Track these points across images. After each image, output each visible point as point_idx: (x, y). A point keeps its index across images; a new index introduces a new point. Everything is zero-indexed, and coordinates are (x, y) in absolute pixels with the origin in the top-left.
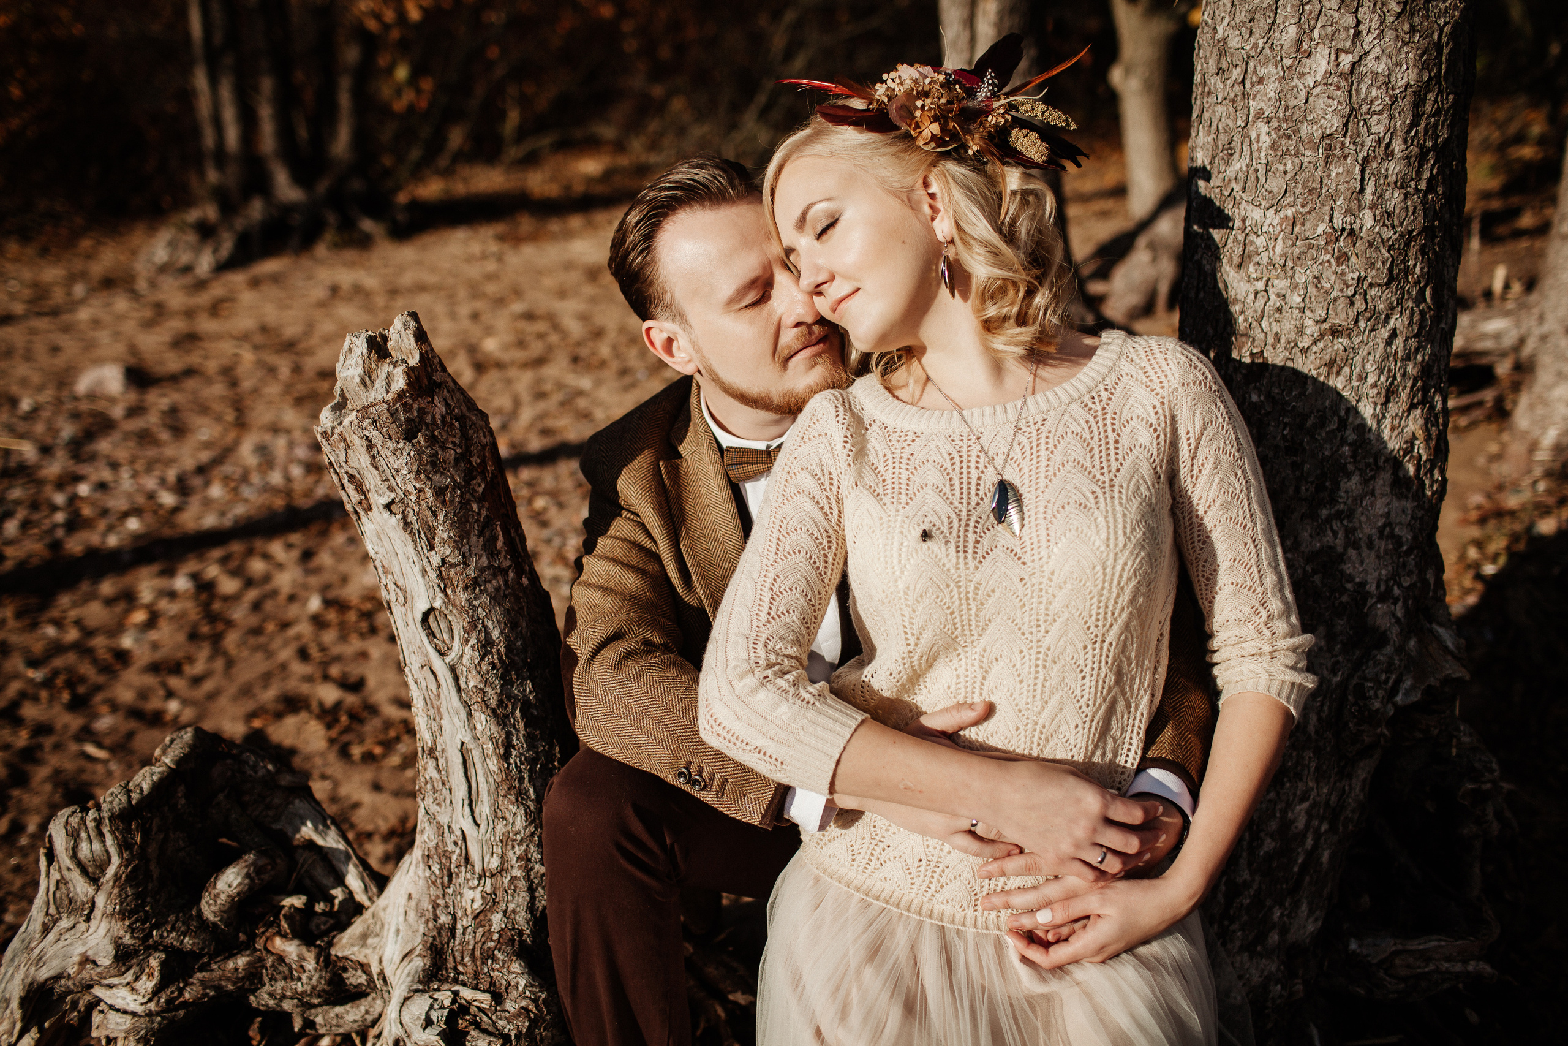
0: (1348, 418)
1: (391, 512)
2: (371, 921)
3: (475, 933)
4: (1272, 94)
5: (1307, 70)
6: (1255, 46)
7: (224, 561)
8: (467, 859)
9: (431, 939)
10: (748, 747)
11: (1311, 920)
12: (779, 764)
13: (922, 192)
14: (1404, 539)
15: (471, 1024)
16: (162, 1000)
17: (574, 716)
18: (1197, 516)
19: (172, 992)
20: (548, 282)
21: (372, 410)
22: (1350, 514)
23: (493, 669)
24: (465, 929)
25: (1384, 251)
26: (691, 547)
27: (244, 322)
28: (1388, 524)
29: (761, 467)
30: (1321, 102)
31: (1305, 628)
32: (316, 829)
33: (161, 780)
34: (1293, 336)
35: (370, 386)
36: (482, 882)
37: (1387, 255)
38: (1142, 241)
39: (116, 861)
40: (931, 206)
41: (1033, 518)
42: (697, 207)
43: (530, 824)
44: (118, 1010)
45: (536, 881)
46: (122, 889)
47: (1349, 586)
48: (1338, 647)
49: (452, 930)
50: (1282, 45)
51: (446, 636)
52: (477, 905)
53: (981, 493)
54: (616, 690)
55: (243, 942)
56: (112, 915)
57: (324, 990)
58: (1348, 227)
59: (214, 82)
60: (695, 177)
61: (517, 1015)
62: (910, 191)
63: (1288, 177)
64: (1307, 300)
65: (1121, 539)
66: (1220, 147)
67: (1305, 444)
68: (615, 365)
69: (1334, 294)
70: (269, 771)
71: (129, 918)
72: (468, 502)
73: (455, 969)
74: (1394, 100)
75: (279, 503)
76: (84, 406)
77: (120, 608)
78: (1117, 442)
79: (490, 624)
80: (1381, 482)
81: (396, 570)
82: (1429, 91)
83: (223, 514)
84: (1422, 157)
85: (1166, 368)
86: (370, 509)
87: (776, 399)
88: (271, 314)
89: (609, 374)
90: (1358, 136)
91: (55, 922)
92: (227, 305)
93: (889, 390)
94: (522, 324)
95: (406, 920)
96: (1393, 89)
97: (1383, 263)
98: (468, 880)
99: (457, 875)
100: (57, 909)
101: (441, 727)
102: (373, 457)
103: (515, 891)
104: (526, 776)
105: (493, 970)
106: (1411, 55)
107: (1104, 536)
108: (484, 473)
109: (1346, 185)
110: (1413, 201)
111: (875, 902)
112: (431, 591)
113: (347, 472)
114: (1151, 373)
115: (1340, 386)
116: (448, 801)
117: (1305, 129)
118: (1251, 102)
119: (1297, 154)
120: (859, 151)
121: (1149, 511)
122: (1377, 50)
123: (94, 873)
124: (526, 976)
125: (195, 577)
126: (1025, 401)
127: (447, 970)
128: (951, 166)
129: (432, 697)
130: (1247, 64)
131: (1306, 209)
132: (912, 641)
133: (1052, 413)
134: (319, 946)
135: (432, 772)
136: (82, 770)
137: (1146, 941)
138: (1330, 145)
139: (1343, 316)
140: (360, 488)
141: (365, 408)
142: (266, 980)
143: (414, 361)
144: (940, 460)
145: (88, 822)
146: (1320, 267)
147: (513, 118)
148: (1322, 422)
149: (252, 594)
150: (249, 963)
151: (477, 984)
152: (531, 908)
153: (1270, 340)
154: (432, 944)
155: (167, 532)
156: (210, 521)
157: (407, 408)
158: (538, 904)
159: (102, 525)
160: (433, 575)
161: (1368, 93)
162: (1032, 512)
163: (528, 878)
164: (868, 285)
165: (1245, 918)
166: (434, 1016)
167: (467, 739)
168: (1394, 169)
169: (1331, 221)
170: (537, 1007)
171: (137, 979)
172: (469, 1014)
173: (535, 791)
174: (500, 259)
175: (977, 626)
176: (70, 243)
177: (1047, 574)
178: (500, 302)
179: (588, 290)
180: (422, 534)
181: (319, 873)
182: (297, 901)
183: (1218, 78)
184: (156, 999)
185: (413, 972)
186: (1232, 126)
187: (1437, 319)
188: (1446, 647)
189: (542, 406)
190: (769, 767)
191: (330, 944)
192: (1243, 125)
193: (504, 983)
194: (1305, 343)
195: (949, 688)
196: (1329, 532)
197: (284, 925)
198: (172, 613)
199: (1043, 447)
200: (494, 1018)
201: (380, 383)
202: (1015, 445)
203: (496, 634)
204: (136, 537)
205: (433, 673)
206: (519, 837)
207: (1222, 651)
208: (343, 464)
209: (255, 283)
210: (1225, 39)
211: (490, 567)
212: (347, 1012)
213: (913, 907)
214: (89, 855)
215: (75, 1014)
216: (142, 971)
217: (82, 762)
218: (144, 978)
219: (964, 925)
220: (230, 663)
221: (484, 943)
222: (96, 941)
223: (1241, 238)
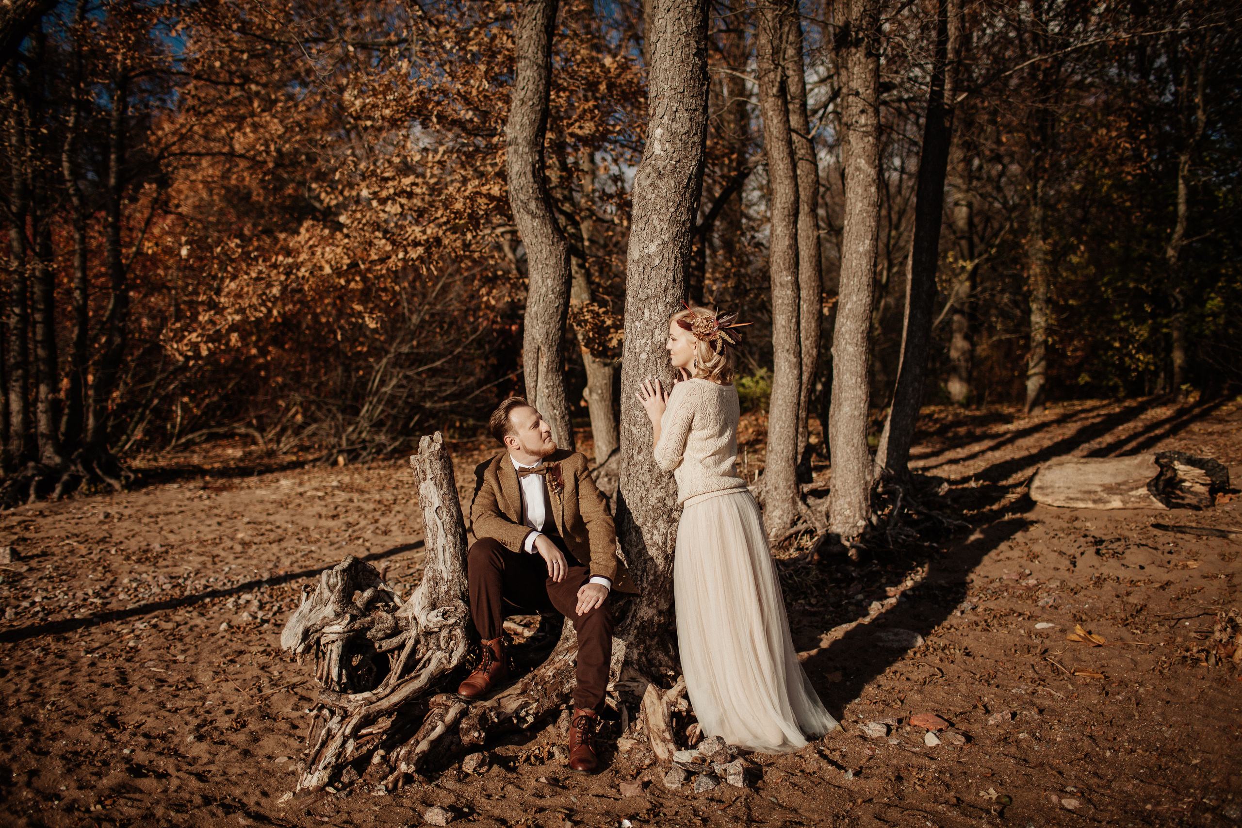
2: (407, 605)
3: (446, 596)
8: (442, 578)
9: (431, 602)
15: (448, 616)
16: (349, 628)
19: (352, 624)
21: (434, 452)
24: (442, 596)
29: (527, 473)
32: (385, 586)
33: (348, 566)
35: (430, 448)
36: (447, 583)
39: (340, 584)
44: (333, 633)
46: (340, 593)
51: (441, 514)
56: (335, 602)
71: (340, 603)
79: (453, 510)
81: (430, 497)
86: (426, 480)
91: (315, 607)
95: (422, 600)
101: (437, 541)
102: (431, 465)
112: (440, 501)
113: (422, 470)
116: (437, 562)
123: (332, 589)
127: (439, 605)
129: (434, 532)
135: (433, 555)
140: (425, 474)
160: (441, 496)
163: (459, 582)
166: (439, 614)
167: (445, 542)
172: (448, 613)
181: (386, 598)
184: (347, 626)
191: (394, 614)
193: (458, 604)
200: (455, 613)
201: (433, 447)
205: (437, 525)
206: (457, 570)
212: (394, 640)
214: (332, 582)
215: (317, 637)
216: (343, 618)
218: (343, 622)
221: (450, 597)
222: (328, 612)
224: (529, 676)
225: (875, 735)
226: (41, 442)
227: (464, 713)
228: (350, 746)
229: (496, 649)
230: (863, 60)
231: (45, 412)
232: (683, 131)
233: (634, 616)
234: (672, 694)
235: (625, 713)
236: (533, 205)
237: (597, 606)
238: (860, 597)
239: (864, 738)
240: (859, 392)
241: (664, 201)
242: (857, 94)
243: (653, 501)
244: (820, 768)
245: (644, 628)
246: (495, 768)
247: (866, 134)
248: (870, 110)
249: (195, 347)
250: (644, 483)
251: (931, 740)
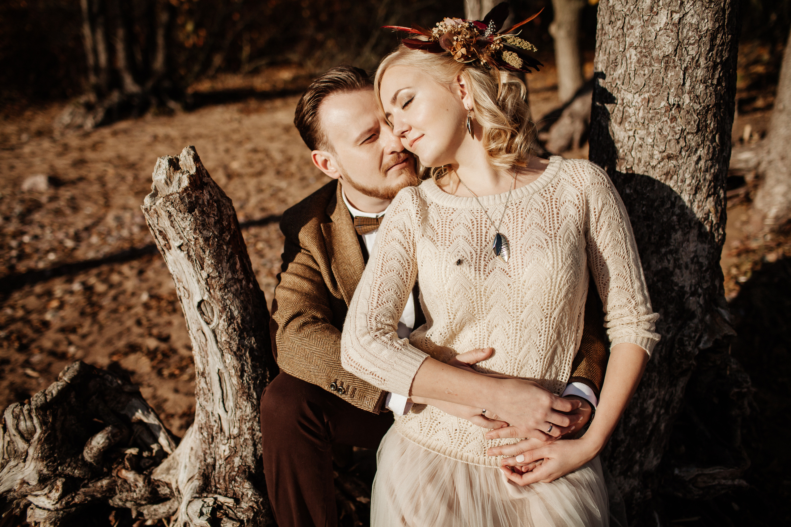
0: (676, 201)
1: (181, 250)
2: (172, 461)
3: (225, 467)
4: (637, 34)
5: (656, 22)
6: (629, 9)
7: (98, 275)
8: (221, 430)
9: (203, 471)
10: (367, 372)
11: (655, 459)
12: (383, 381)
13: (457, 84)
14: (704, 264)
15: (224, 514)
16: (63, 503)
17: (277, 356)
18: (599, 252)
19: (69, 499)
20: (265, 133)
21: (171, 197)
22: (677, 251)
23: (234, 331)
24: (220, 465)
25: (695, 116)
26: (337, 268)
27: (109, 153)
28: (696, 256)
29: (373, 227)
30: (663, 38)
31: (655, 310)
32: (143, 414)
33: (63, 389)
34: (648, 159)
35: (170, 184)
36: (229, 441)
37: (696, 117)
38: (566, 113)
39: (39, 431)
40: (462, 91)
41: (514, 253)
42: (340, 92)
43: (254, 411)
44: (40, 508)
45: (257, 441)
46: (42, 445)
47: (676, 288)
48: (670, 319)
49: (214, 466)
50: (643, 9)
51: (210, 314)
52: (227, 453)
53: (487, 240)
54: (298, 342)
55: (105, 472)
56: (37, 459)
57: (147, 497)
58: (677, 103)
59: (93, 31)
60: (339, 76)
61: (247, 510)
62: (451, 83)
63: (646, 77)
64: (655, 141)
65: (560, 264)
66: (611, 62)
67: (654, 215)
68: (298, 176)
69: (669, 138)
70: (119, 384)
71: (46, 460)
72: (222, 245)
73: (215, 486)
74: (701, 37)
75: (126, 245)
76: (27, 197)
77: (44, 300)
78: (558, 214)
79: (232, 308)
80: (692, 235)
81: (184, 280)
82: (719, 33)
83: (98, 251)
84: (715, 67)
85: (583, 175)
86: (170, 248)
87: (381, 191)
88: (123, 149)
89: (295, 180)
90: (682, 56)
91: (8, 462)
92: (100, 145)
93: (440, 187)
94: (250, 155)
95: (190, 461)
96: (700, 32)
97: (695, 122)
98: (222, 440)
99: (216, 437)
100: (8, 455)
101: (207, 361)
102: (172, 222)
103: (246, 446)
104: (252, 386)
105: (235, 487)
106: (709, 14)
107: (551, 262)
108: (229, 229)
109: (676, 82)
110: (710, 90)
111: (432, 451)
112: (202, 291)
113: (158, 230)
114: (576, 178)
115: (672, 185)
116: (211, 400)
117: (655, 53)
118: (627, 39)
119: (651, 65)
120: (424, 63)
121: (575, 250)
122: (692, 11)
123: (27, 437)
124: (252, 490)
125: (84, 284)
126: (510, 193)
127: (211, 486)
128: (472, 71)
129: (203, 346)
130: (625, 18)
131: (655, 94)
132: (452, 317)
133: (524, 199)
134: (145, 474)
135: (203, 385)
136: (25, 383)
137: (573, 471)
138: (668, 60)
139: (674, 149)
140: (165, 238)
141: (167, 196)
142: (118, 492)
143: (193, 171)
144: (467, 223)
145: (24, 411)
146: (662, 124)
147: (246, 51)
148: (663, 204)
149: (113, 292)
150: (109, 483)
151: (227, 494)
152: (255, 454)
153: (636, 161)
154: (203, 473)
155: (69, 260)
156: (91, 255)
157: (189, 196)
158: (258, 452)
159: (36, 257)
160: (203, 283)
161: (687, 34)
162: (514, 250)
163: (253, 439)
164: (429, 132)
165: (622, 458)
166: (204, 510)
167: (221, 367)
168: (700, 73)
169: (668, 100)
170: (258, 505)
171: (50, 492)
172: (222, 509)
173: (257, 394)
174: (240, 122)
175: (486, 309)
176: (20, 113)
177: (521, 282)
178: (240, 143)
179: (285, 137)
180: (197, 262)
181: (146, 437)
182: (133, 451)
183: (610, 26)
184: (60, 502)
185: (193, 488)
186: (617, 51)
187: (721, 151)
188: (725, 320)
189: (261, 196)
190: (378, 382)
191: (151, 473)
192: (623, 50)
193: (241, 493)
194: (654, 163)
195: (471, 341)
196: (666, 261)
197: (127, 463)
198: (71, 302)
199: (520, 216)
200: (235, 511)
201: (175, 183)
202: (505, 215)
203: (236, 313)
204: (53, 263)
205: (204, 333)
206: (248, 418)
207: (612, 321)
208: (156, 225)
209: (115, 134)
210: (613, 6)
211: (233, 278)
212: (160, 508)
213: (452, 454)
214: (25, 428)
215: (18, 510)
216: (53, 488)
217: (25, 379)
218: (54, 491)
219: (478, 463)
220: (101, 328)
221: (230, 473)
222: (29, 472)
223: (621, 109)
231: (122, 50)
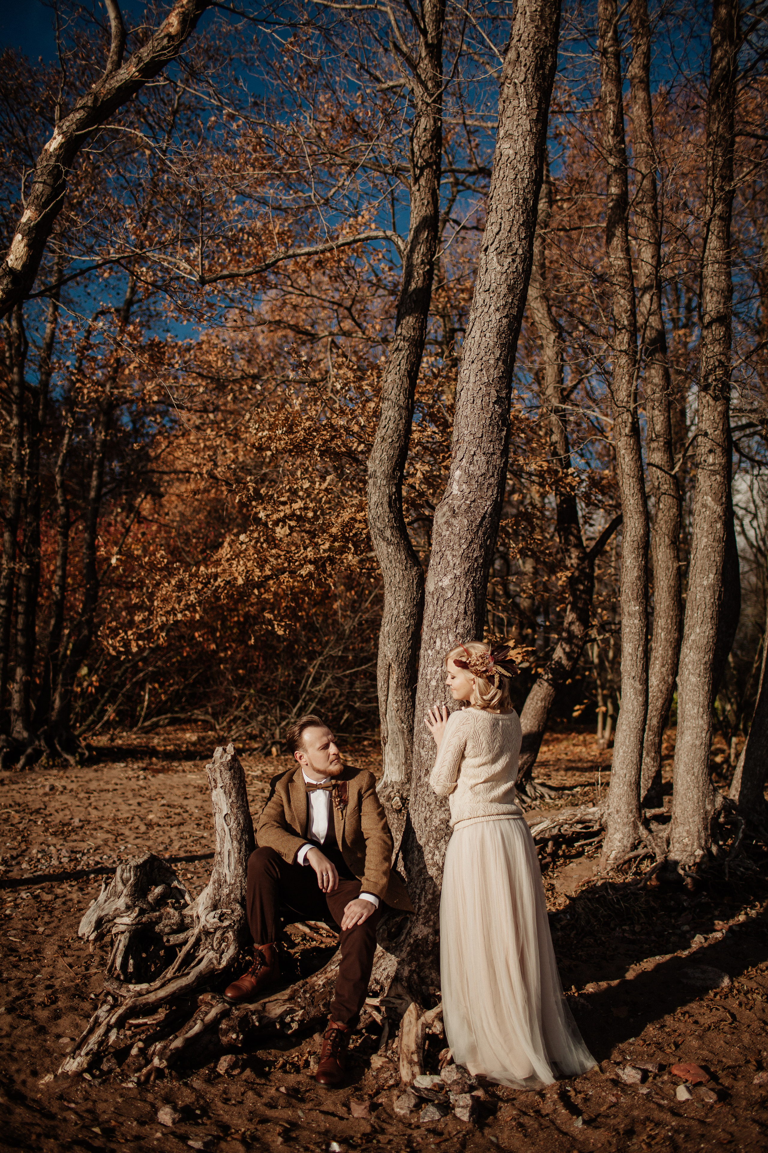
1: (222, 788)
2: (194, 904)
8: (226, 881)
9: (213, 902)
23: (239, 831)
24: (224, 898)
32: (178, 883)
33: (144, 862)
36: (229, 887)
39: (132, 879)
44: (123, 924)
46: (132, 888)
49: (220, 899)
51: (229, 821)
52: (227, 893)
55: (159, 908)
56: (127, 895)
57: (179, 923)
61: (237, 916)
72: (239, 789)
73: (221, 907)
79: (239, 820)
81: (219, 804)
86: (216, 788)
88: (17, 797)
91: (109, 899)
95: (206, 900)
98: (225, 887)
99: (222, 886)
100: (110, 895)
101: (223, 847)
102: (221, 775)
103: (237, 889)
105: (231, 906)
108: (242, 783)
112: (228, 809)
113: (214, 780)
116: (222, 866)
123: (125, 883)
127: (218, 908)
129: (222, 838)
134: (179, 911)
135: (219, 859)
140: (215, 783)
150: (159, 914)
151: (227, 909)
160: (229, 805)
166: (216, 915)
167: (230, 847)
171: (130, 915)
172: (225, 916)
180: (228, 794)
181: (178, 896)
182: (173, 900)
184: (135, 920)
185: (208, 910)
193: (234, 908)
197: (168, 906)
203: (241, 822)
205: (224, 831)
206: (240, 875)
211: (241, 806)
212: (180, 936)
214: (125, 878)
215: (109, 927)
216: (132, 912)
221: (229, 900)
222: (121, 904)
224: (300, 983)
225: (630, 1081)
226: (13, 717)
227: (225, 1014)
228: (113, 1036)
229: (267, 955)
230: (712, 402)
231: (19, 692)
232: (479, 473)
233: (409, 933)
234: (430, 1015)
235: (387, 1029)
236: (388, 533)
237: (360, 922)
238: (686, 928)
239: (616, 1082)
240: (701, 722)
241: (457, 539)
242: (706, 434)
243: (436, 822)
244: (555, 1111)
245: (418, 946)
246: (248, 1072)
247: (714, 473)
248: (718, 450)
249: (127, 644)
250: (429, 804)
251: (682, 1094)
